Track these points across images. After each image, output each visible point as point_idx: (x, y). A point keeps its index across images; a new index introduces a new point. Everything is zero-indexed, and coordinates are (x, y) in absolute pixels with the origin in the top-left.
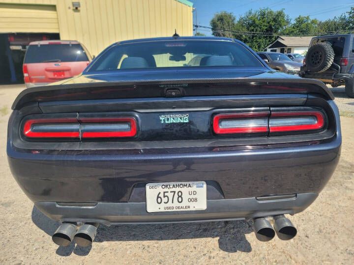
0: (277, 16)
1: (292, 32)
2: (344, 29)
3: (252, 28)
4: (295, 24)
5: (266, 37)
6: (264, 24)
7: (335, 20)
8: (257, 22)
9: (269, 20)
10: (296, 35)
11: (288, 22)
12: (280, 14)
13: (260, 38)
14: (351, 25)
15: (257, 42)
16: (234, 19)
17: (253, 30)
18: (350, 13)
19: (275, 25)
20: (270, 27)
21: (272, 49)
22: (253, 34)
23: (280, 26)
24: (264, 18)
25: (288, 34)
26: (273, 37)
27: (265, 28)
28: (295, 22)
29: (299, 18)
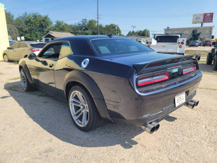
0: (45, 18)
1: (55, 29)
2: (81, 30)
3: (30, 24)
4: (56, 25)
5: (40, 31)
6: (37, 22)
7: (76, 25)
8: (32, 21)
9: (40, 20)
10: (58, 31)
11: (51, 23)
12: (46, 17)
13: (36, 31)
14: (84, 28)
15: (34, 33)
16: (13, 17)
17: (30, 26)
18: (82, 22)
19: (44, 24)
20: (42, 25)
21: (46, 38)
22: (31, 28)
23: (48, 24)
24: (36, 19)
25: (53, 30)
26: (44, 31)
27: (38, 25)
28: (56, 24)
29: (58, 21)
